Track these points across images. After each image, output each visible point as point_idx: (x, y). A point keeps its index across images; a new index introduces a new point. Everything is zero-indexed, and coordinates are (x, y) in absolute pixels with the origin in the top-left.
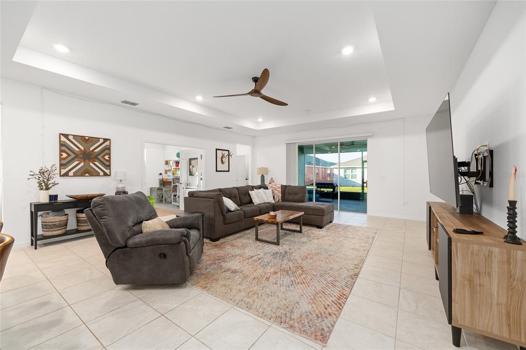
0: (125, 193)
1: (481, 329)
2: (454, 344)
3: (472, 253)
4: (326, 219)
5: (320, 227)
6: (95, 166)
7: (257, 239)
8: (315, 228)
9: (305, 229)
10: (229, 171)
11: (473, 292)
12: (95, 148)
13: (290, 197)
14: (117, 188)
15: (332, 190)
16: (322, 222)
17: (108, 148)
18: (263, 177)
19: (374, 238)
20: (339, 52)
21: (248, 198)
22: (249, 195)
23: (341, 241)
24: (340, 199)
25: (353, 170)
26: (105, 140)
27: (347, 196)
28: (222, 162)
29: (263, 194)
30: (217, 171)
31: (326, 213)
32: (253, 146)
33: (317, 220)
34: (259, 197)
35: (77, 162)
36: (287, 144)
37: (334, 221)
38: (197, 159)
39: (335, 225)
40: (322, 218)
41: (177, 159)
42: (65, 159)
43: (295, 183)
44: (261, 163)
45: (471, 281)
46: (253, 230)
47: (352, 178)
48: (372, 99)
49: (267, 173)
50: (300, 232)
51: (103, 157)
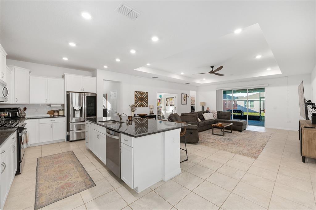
0: (153, 114)
1: (312, 156)
2: (303, 162)
3: (309, 133)
4: (243, 127)
5: (241, 131)
6: (144, 103)
7: (213, 134)
8: (238, 132)
9: (233, 131)
10: (187, 104)
11: (309, 145)
12: (144, 96)
13: (222, 117)
14: (150, 112)
15: (240, 114)
16: (242, 128)
17: (147, 96)
18: (203, 107)
19: (270, 136)
20: (255, 57)
21: (202, 117)
22: (202, 115)
23: (253, 137)
24: (248, 119)
25: (251, 102)
26: (147, 93)
27: (252, 118)
28: (184, 100)
29: (209, 116)
30: (182, 104)
31: (243, 125)
32: (197, 91)
33: (239, 128)
34: (207, 117)
35: (139, 102)
36: (217, 90)
37: (246, 129)
38: (174, 98)
39: (247, 131)
40: (242, 127)
41: (159, 98)
42: (136, 101)
43: (222, 110)
44: (202, 100)
45: (308, 142)
46: (211, 130)
47: (250, 107)
48: (269, 69)
49: (205, 105)
50: (231, 132)
51: (146, 99)
